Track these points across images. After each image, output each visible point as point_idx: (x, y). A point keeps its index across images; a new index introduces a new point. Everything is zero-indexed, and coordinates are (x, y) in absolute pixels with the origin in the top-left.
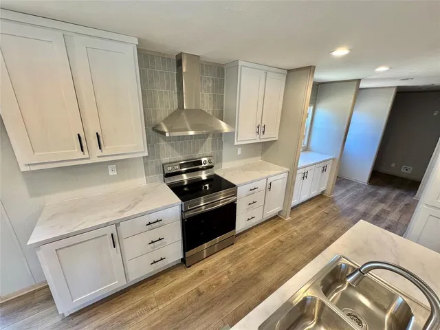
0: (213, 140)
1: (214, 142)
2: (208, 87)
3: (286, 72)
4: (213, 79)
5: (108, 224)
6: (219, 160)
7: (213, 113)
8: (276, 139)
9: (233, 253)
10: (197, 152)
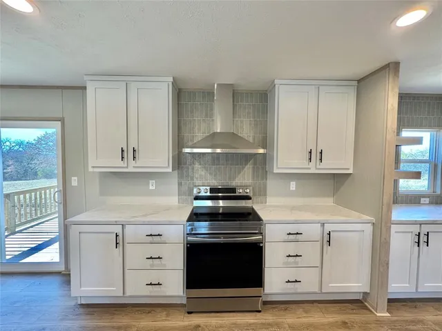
0: (254, 168)
1: (255, 170)
2: (249, 113)
3: (355, 83)
4: (254, 106)
5: (116, 223)
6: (262, 192)
7: (254, 139)
8: (350, 171)
9: (253, 324)
10: (234, 179)
